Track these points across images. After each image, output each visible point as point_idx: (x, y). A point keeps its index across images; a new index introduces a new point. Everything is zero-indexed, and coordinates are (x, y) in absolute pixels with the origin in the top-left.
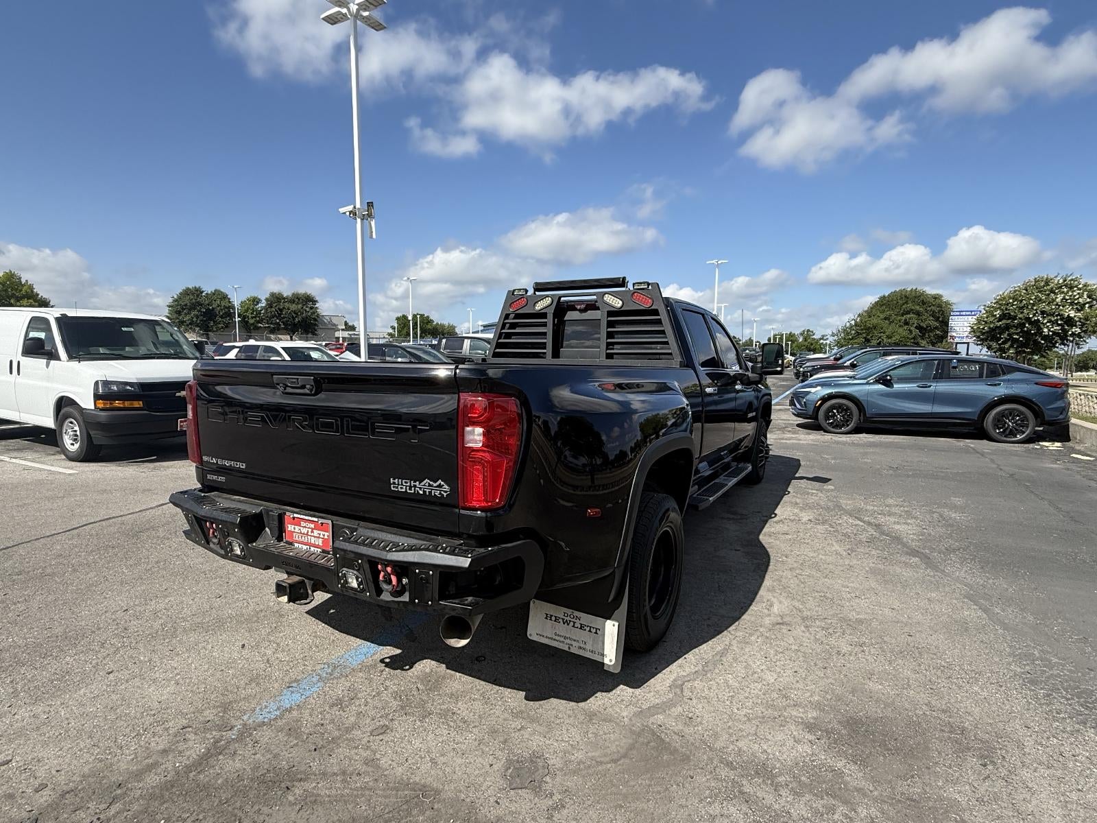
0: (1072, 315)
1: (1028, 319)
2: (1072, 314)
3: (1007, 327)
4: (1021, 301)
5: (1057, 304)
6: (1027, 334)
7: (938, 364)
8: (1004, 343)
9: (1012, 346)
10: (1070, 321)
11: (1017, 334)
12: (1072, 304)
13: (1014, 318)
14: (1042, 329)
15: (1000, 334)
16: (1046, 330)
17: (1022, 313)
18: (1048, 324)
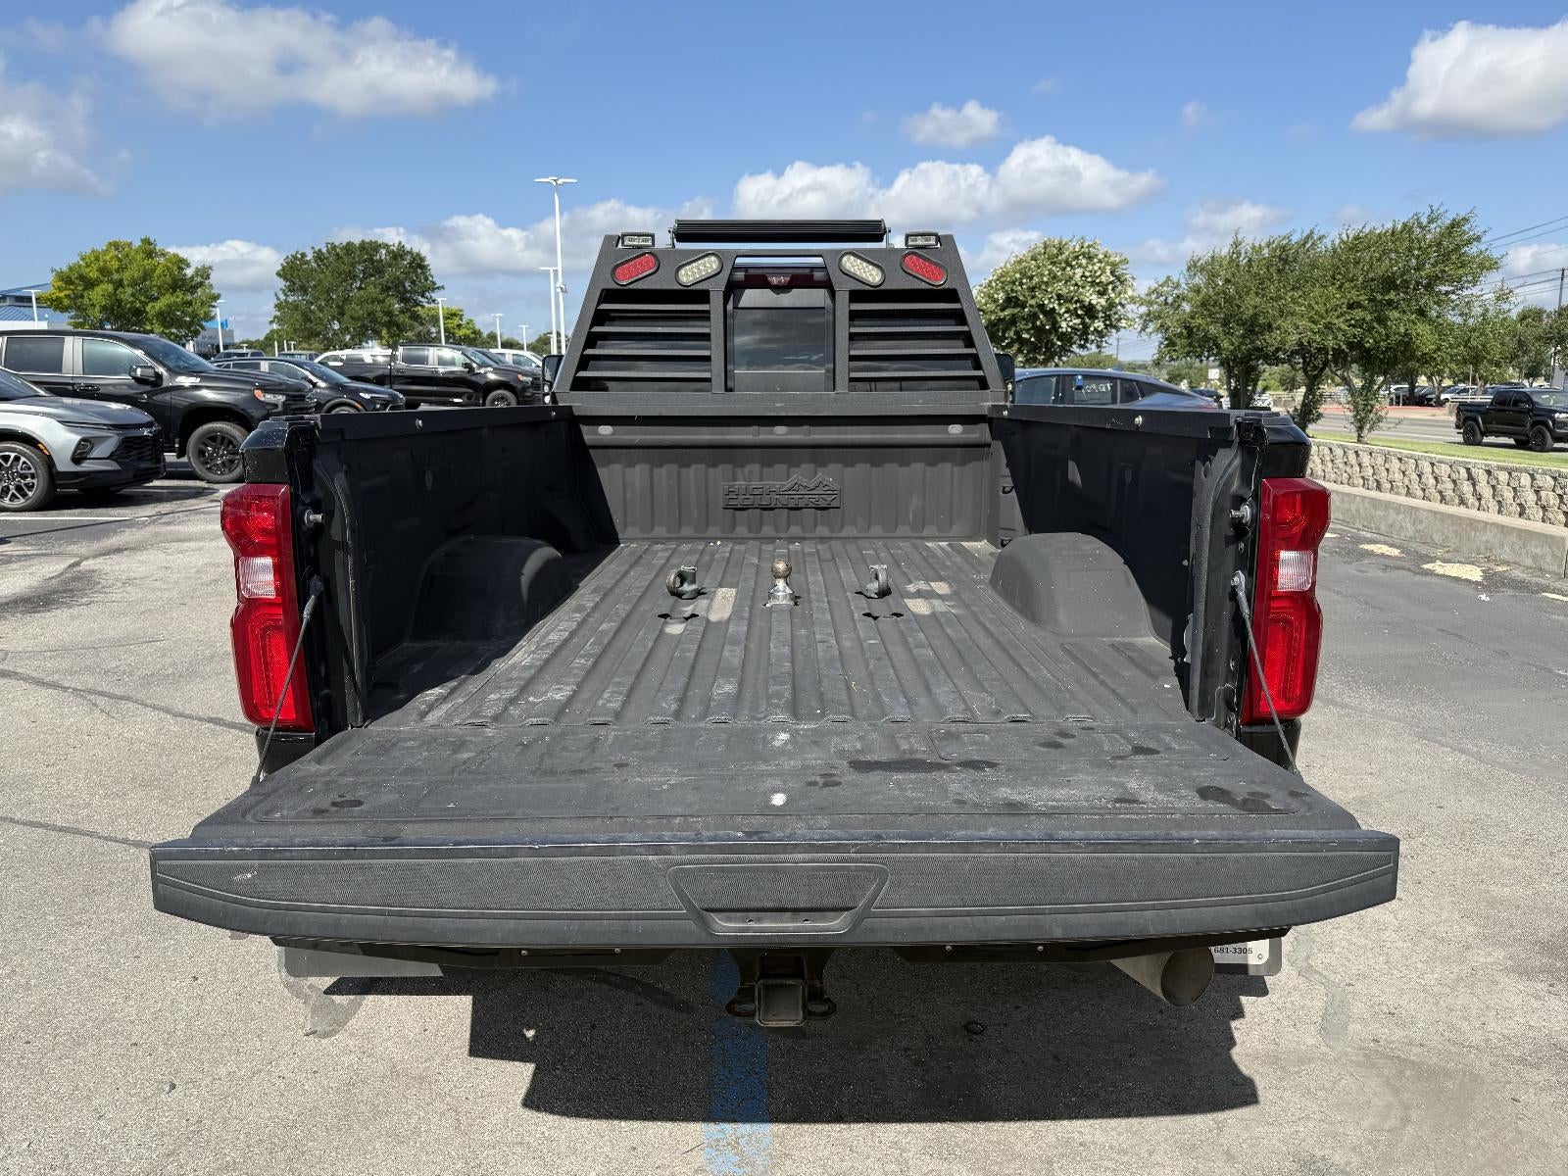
0: (1094, 302)
1: (1042, 306)
2: (1095, 299)
3: (1013, 320)
4: (1031, 278)
5: (1076, 285)
6: (1039, 331)
7: (1058, 382)
8: (1010, 345)
9: (1020, 351)
10: (1090, 311)
11: (1028, 331)
12: (1093, 284)
13: (1023, 306)
14: (1057, 322)
15: (1004, 333)
16: (1064, 325)
17: (1033, 297)
18: (1066, 315)
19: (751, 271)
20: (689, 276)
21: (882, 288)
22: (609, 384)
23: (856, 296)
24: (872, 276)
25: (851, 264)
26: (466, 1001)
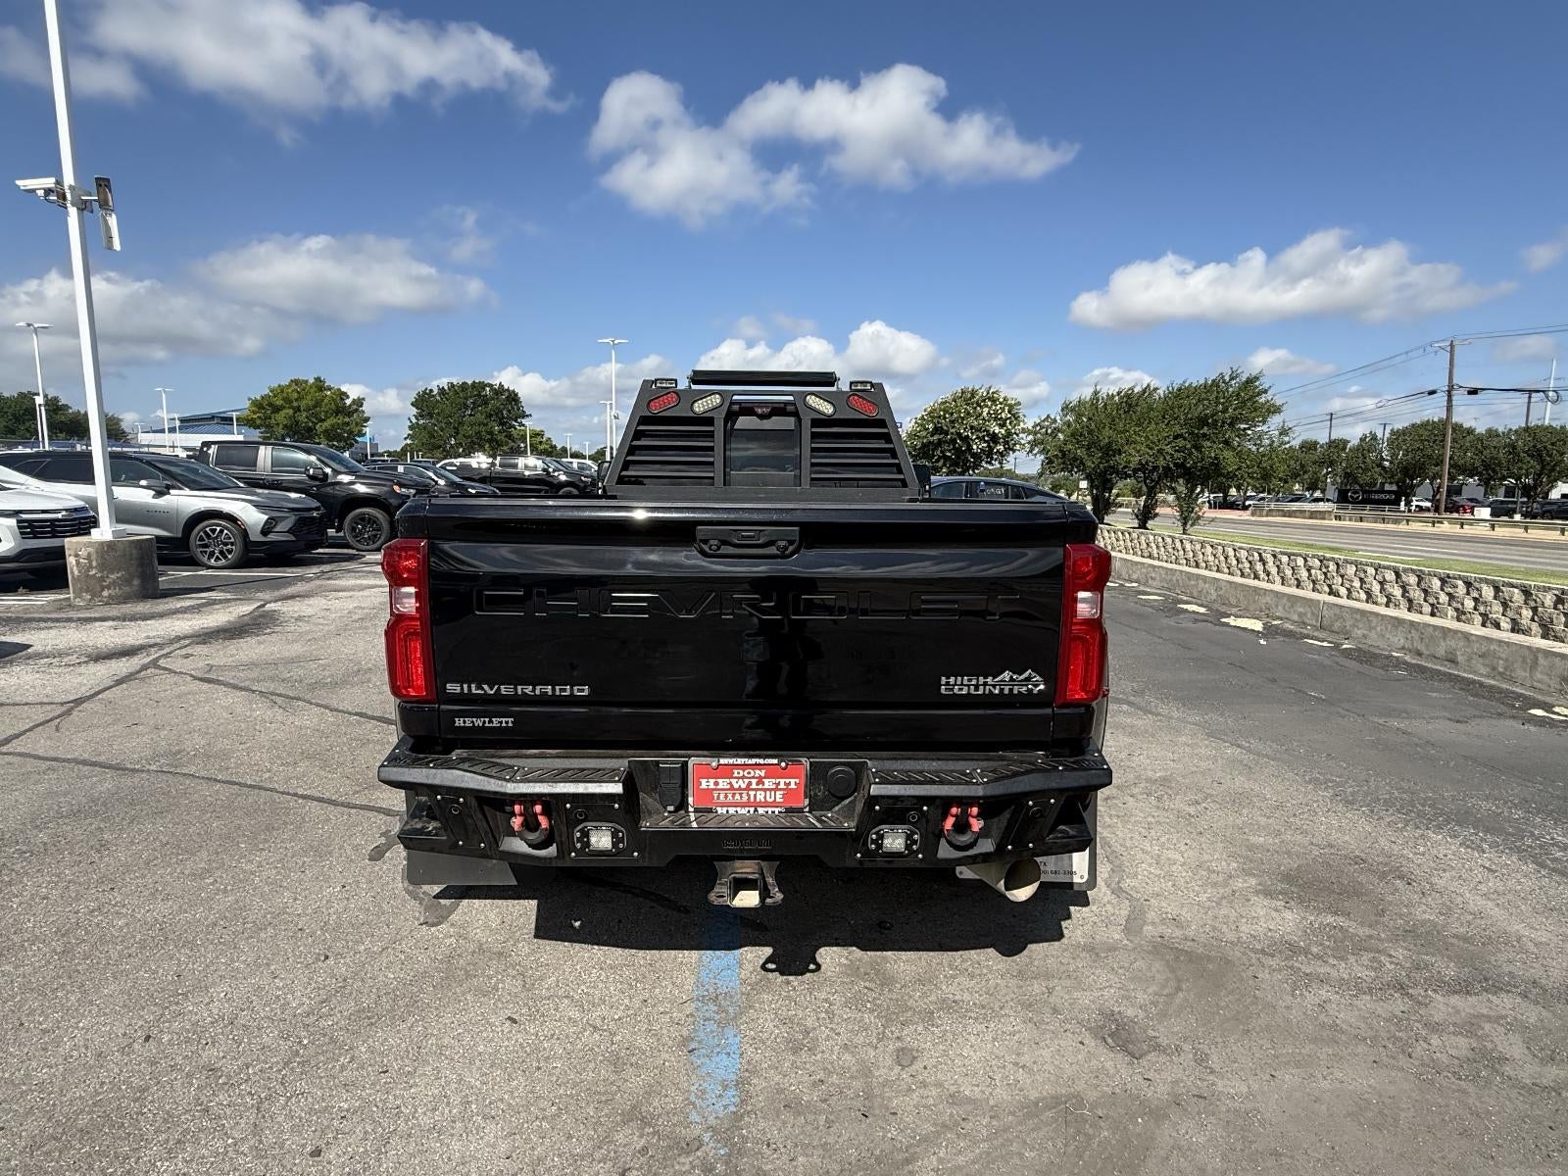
0: (996, 431)
1: (959, 435)
2: (997, 430)
3: (940, 443)
4: (952, 414)
5: (984, 419)
6: (958, 451)
7: (967, 487)
8: (937, 461)
9: (944, 465)
10: (994, 438)
11: (950, 451)
12: (996, 419)
13: (947, 433)
14: (970, 445)
15: (933, 451)
16: (975, 447)
17: (953, 427)
18: (977, 441)
19: (743, 405)
20: (699, 407)
21: (834, 417)
22: (645, 481)
23: (815, 423)
24: (827, 409)
25: (812, 400)
26: (534, 903)
